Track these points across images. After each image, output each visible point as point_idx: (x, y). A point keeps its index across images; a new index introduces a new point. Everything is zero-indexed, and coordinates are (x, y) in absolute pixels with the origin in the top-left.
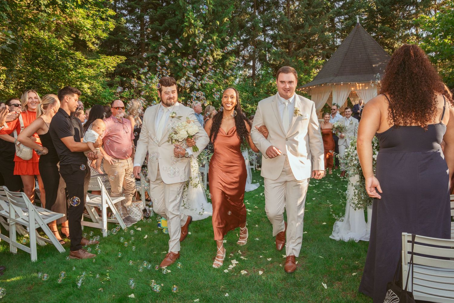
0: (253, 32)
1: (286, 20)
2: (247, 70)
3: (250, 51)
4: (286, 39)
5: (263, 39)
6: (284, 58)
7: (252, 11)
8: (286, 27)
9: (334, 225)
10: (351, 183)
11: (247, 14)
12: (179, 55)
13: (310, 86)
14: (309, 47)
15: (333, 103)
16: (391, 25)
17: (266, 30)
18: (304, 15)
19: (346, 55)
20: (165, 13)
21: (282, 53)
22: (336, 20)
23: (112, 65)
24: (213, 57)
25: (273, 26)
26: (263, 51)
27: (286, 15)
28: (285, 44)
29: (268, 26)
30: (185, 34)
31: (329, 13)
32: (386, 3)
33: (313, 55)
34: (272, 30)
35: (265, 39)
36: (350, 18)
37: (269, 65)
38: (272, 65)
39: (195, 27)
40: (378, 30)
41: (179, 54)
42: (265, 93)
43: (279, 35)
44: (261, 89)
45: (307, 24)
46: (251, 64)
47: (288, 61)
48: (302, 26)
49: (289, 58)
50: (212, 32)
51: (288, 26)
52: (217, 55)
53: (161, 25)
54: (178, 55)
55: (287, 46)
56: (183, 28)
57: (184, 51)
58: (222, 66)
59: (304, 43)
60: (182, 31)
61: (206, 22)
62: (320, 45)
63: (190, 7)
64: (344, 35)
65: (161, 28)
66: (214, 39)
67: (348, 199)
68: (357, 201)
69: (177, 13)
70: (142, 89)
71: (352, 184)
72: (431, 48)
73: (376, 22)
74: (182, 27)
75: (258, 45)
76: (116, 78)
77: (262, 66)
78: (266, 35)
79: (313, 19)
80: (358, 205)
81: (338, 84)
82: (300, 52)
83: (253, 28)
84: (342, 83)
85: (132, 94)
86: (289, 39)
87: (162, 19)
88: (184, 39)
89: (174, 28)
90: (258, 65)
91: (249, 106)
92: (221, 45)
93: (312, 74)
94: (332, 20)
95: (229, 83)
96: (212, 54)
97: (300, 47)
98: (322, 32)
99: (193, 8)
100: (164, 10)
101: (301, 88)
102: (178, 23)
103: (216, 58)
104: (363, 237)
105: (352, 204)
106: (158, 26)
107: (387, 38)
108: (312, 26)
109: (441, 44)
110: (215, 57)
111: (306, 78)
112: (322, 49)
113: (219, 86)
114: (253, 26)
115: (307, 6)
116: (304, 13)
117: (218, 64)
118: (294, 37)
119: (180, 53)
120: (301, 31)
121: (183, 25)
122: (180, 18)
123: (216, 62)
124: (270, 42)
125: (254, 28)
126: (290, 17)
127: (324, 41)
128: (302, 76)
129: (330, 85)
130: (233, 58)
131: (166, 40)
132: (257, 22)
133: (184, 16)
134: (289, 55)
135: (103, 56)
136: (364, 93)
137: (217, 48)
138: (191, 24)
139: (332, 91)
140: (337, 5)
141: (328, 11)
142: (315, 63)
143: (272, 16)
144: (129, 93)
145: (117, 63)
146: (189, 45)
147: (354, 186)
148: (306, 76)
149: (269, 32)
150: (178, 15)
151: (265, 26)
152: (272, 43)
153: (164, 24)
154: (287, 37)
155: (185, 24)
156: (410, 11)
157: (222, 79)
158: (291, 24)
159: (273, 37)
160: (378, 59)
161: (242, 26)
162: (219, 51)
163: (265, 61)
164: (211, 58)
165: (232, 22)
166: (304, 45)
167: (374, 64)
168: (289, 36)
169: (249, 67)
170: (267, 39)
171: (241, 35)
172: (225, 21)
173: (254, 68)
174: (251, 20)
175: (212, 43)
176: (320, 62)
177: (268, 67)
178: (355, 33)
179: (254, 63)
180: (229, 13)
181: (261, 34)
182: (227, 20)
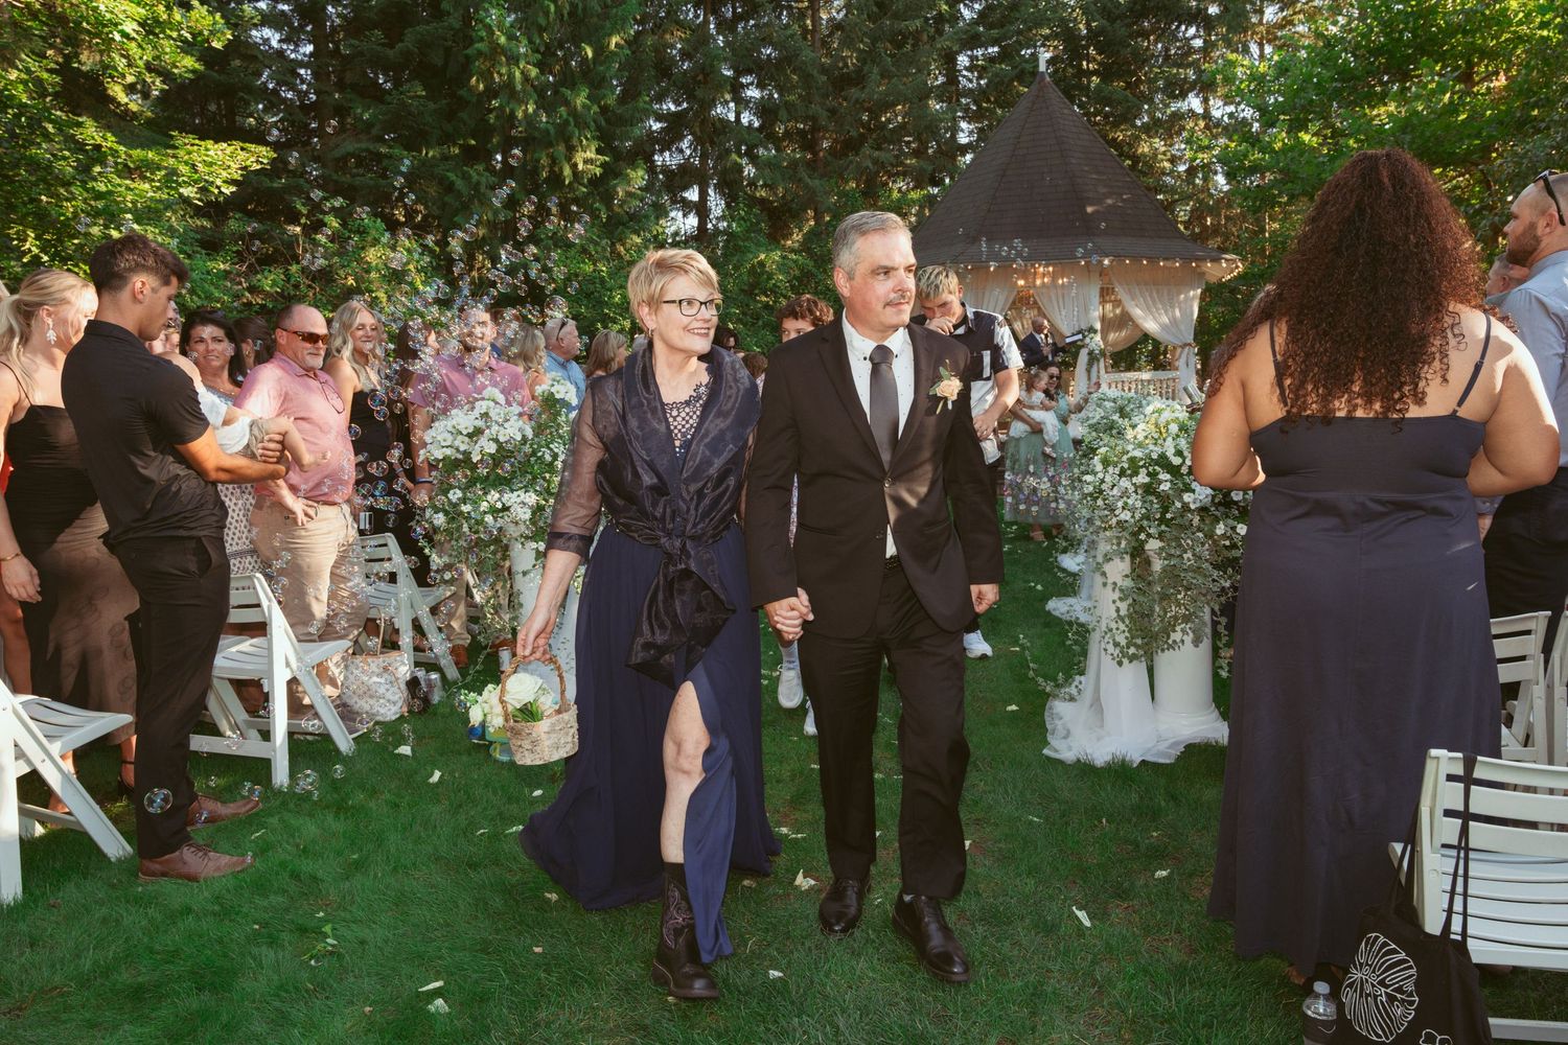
0: (700, 86)
1: (807, 55)
2: (680, 214)
3: (688, 152)
4: (804, 120)
5: (731, 116)
6: (800, 180)
7: (697, 17)
8: (806, 78)
9: (1046, 714)
10: (1110, 581)
11: (681, 25)
12: (455, 155)
14: (879, 148)
16: (1129, 84)
17: (743, 86)
18: (866, 40)
19: (1003, 176)
21: (794, 164)
22: (963, 60)
23: (224, 174)
24: (574, 166)
25: (765, 73)
26: (734, 156)
27: (805, 39)
28: (801, 132)
29: (749, 72)
30: (478, 81)
31: (945, 36)
32: (1117, 12)
33: (887, 172)
34: (761, 86)
35: (738, 118)
36: (1004, 56)
37: (753, 201)
38: (762, 201)
39: (514, 59)
40: (1088, 98)
41: (457, 151)
42: (742, 290)
43: (786, 102)
45: (876, 70)
46: (693, 195)
47: (814, 192)
48: (858, 79)
49: (817, 182)
50: (568, 80)
51: (812, 76)
52: (585, 161)
53: (392, 47)
54: (452, 154)
55: (808, 142)
56: (469, 60)
57: (473, 142)
58: (602, 200)
59: (862, 135)
60: (466, 70)
61: (547, 46)
62: (909, 143)
64: (987, 109)
65: (390, 53)
66: (575, 106)
67: (1094, 630)
68: (1123, 636)
69: (446, 5)
70: (330, 266)
71: (1115, 584)
73: (1082, 73)
74: (467, 57)
75: (713, 135)
76: (231, 222)
77: (728, 205)
78: (741, 103)
79: (892, 56)
80: (1128, 648)
81: (981, 268)
82: (851, 162)
83: (700, 77)
84: (992, 263)
85: (293, 280)
86: (814, 119)
87: (395, 21)
88: (474, 100)
89: (437, 59)
90: (717, 205)
92: (599, 128)
94: (949, 60)
95: (628, 257)
96: (569, 159)
97: (850, 146)
98: (920, 100)
102: (451, 44)
103: (583, 172)
104: (1149, 750)
105: (1111, 648)
106: (379, 48)
107: (1116, 125)
108: (890, 78)
110: (580, 167)
112: (917, 153)
113: (595, 264)
114: (703, 69)
115: (875, 9)
116: (865, 34)
117: (588, 194)
118: (833, 112)
119: (461, 146)
120: (854, 92)
121: (469, 51)
122: (457, 25)
123: (583, 185)
124: (756, 124)
125: (706, 75)
126: (818, 44)
127: (926, 128)
130: (641, 173)
131: (410, 98)
132: (716, 57)
133: (467, 19)
134: (814, 170)
135: (184, 140)
136: (1058, 298)
137: (587, 139)
138: (496, 49)
140: (967, 14)
141: (940, 32)
142: (899, 200)
143: (763, 40)
144: (282, 277)
145: (244, 168)
146: (491, 120)
147: (1121, 590)
149: (749, 93)
150: (449, 14)
151: (739, 73)
152: (760, 129)
153: (402, 41)
154: (811, 113)
155: (478, 45)
156: (1187, 40)
157: (604, 242)
158: (824, 70)
159: (765, 110)
160: (1103, 190)
161: (664, 68)
162: (593, 149)
163: (742, 188)
164: (567, 171)
165: (633, 53)
166: (862, 139)
167: (1091, 205)
168: (815, 108)
169: (687, 207)
170: (745, 118)
171: (660, 98)
172: (613, 46)
173: (701, 209)
174: (696, 50)
175: (571, 119)
176: (914, 195)
177: (750, 207)
178: (1034, 103)
179: (703, 195)
180: (624, 20)
181: (728, 97)
182: (617, 45)
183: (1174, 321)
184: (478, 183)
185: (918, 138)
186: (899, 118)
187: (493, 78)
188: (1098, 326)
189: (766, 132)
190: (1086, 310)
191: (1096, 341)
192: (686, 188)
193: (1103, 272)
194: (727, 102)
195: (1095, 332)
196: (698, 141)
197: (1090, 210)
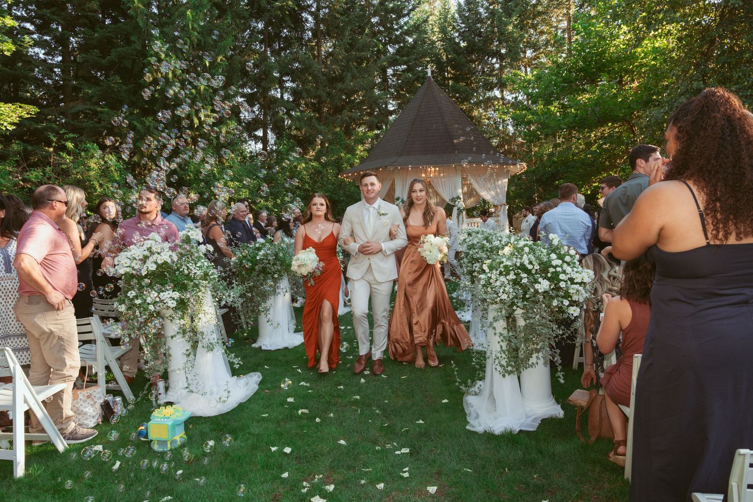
0: (263, 81)
1: (315, 67)
2: (254, 142)
3: (257, 112)
4: (315, 97)
5: (279, 96)
6: (313, 126)
9: (464, 404)
11: (253, 52)
12: (137, 113)
13: (361, 171)
14: (351, 111)
15: (396, 197)
16: (467, 84)
18: (344, 61)
19: (413, 124)
20: (112, 37)
21: (310, 118)
22: (390, 71)
23: (9, 120)
24: (199, 119)
25: (295, 75)
26: (280, 114)
27: (314, 59)
28: (313, 104)
29: (287, 74)
30: (149, 76)
31: (381, 60)
33: (355, 123)
34: (293, 81)
35: (282, 96)
36: (409, 70)
37: (290, 137)
38: (295, 136)
40: (449, 90)
41: (138, 111)
43: (306, 89)
44: (280, 175)
45: (349, 75)
46: (260, 133)
47: (320, 132)
48: (340, 79)
49: (322, 127)
51: (319, 77)
52: (205, 116)
53: (104, 59)
54: (135, 112)
55: (317, 108)
57: (147, 106)
59: (343, 104)
60: (142, 72)
62: (365, 109)
63: (155, 32)
64: (402, 94)
65: (103, 61)
66: (200, 89)
68: (504, 360)
69: (133, 38)
71: (500, 333)
72: (533, 118)
74: (144, 64)
75: (269, 105)
76: (13, 146)
77: (277, 138)
78: (283, 89)
79: (357, 68)
80: (507, 367)
81: (404, 168)
82: (338, 118)
83: (263, 76)
84: (410, 166)
85: (47, 175)
86: (319, 97)
87: (106, 45)
89: (128, 64)
90: (271, 137)
91: (260, 201)
92: (212, 99)
93: (358, 152)
94: (384, 71)
95: (227, 163)
96: (197, 115)
97: (338, 110)
98: (371, 89)
99: (161, 32)
100: (109, 32)
101: (346, 173)
102: (135, 57)
103: (204, 121)
104: (523, 423)
105: (498, 368)
106: (97, 59)
107: (462, 103)
108: (356, 78)
109: (546, 113)
110: (203, 119)
111: (349, 159)
112: (370, 114)
114: (264, 73)
115: (348, 46)
116: (343, 58)
118: (329, 94)
119: (140, 108)
120: (340, 85)
121: (144, 61)
122: (139, 47)
123: (203, 128)
124: (291, 100)
125: (266, 76)
126: (321, 62)
127: (374, 102)
128: (342, 155)
129: (391, 169)
130: (234, 122)
131: (114, 83)
132: (271, 67)
133: (144, 46)
134: (320, 122)
136: (442, 183)
137: (205, 106)
138: (159, 61)
139: (394, 179)
140: (391, 50)
141: (379, 58)
142: (362, 136)
143: (294, 59)
144: (41, 174)
145: (21, 117)
146: (156, 96)
147: (504, 337)
148: (349, 156)
149: (287, 85)
150: (135, 43)
151: (282, 75)
152: (293, 102)
153: (110, 56)
154: (318, 94)
155: (151, 59)
156: (493, 64)
157: (215, 156)
158: (324, 74)
159: (295, 93)
160: (460, 132)
161: (245, 73)
162: (209, 110)
163: (284, 130)
164: (196, 121)
165: (230, 64)
166: (343, 107)
167: (456, 139)
168: (321, 92)
169: (257, 139)
170: (286, 96)
171: (243, 86)
172: (219, 60)
173: (264, 140)
174: (261, 63)
175: (198, 95)
176: (370, 134)
177: (289, 139)
178: (426, 91)
179: (265, 133)
180: (225, 48)
181: (277, 86)
182: (221, 60)
183: (497, 194)
184: (149, 126)
185: (370, 107)
186: (361, 98)
187: (157, 74)
188: (461, 197)
189: (296, 103)
190: (456, 189)
191: (461, 204)
192: (256, 130)
193: (463, 170)
194: (276, 89)
195: (460, 199)
196: (262, 107)
197: (455, 141)
